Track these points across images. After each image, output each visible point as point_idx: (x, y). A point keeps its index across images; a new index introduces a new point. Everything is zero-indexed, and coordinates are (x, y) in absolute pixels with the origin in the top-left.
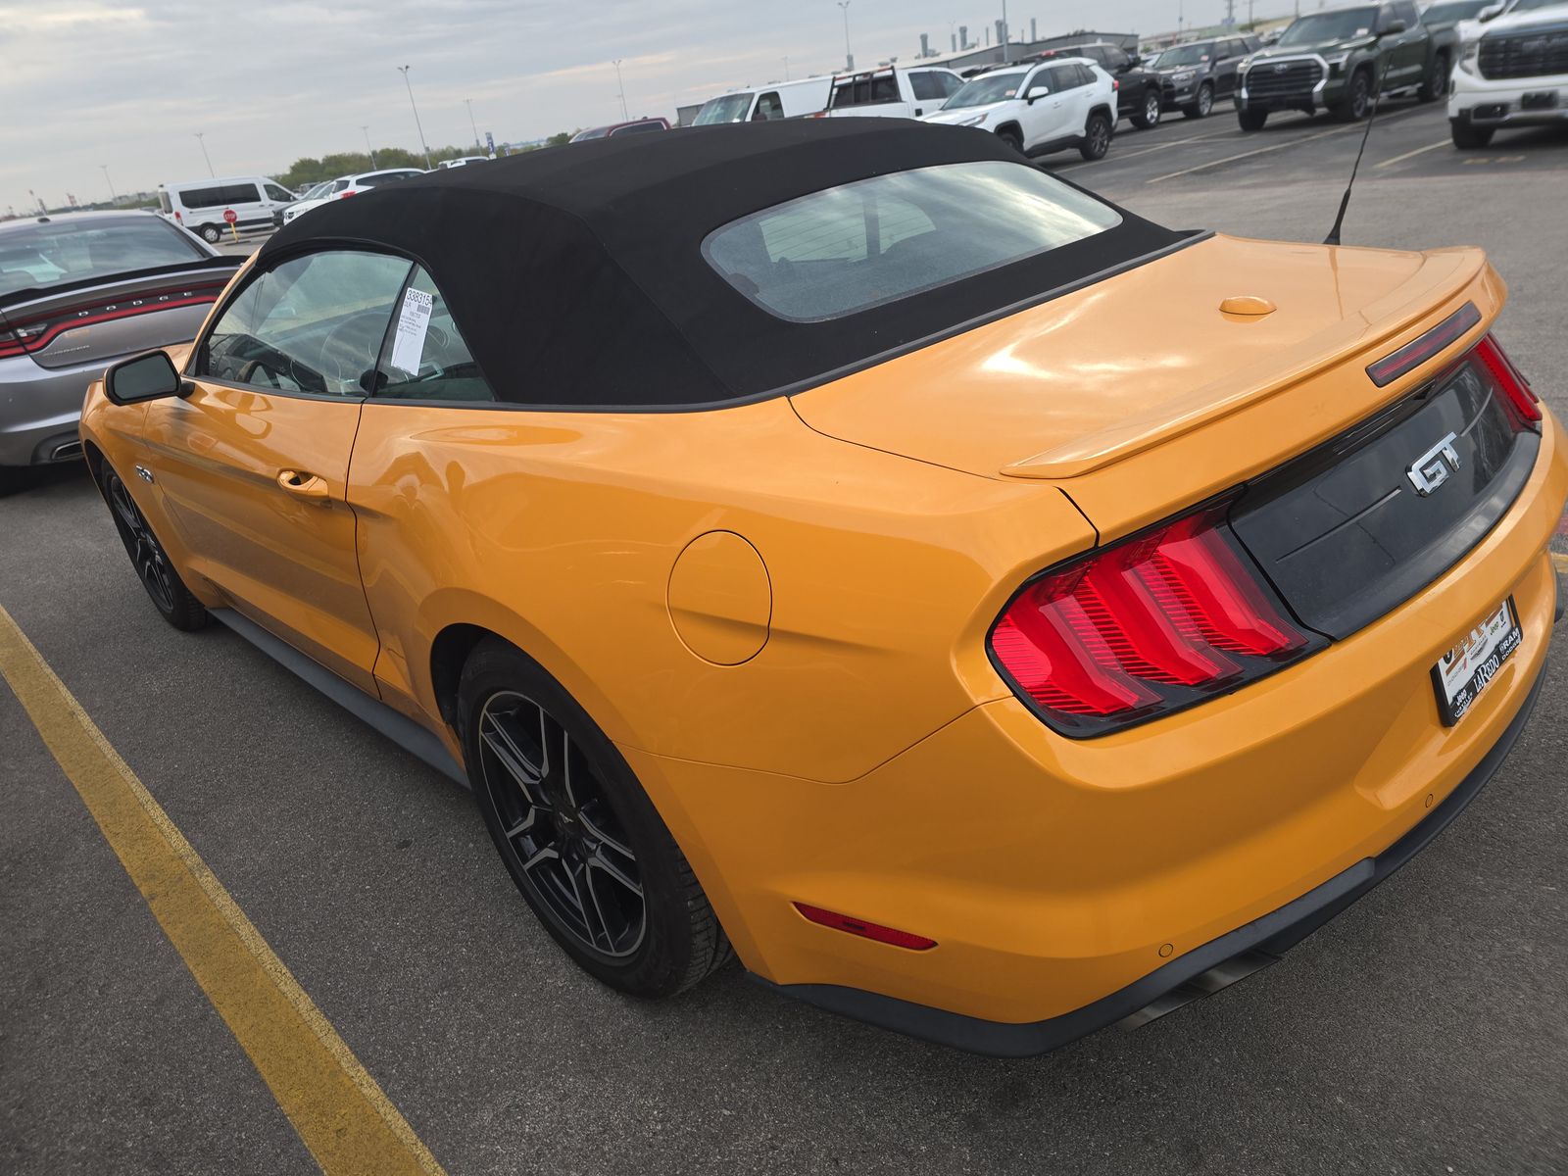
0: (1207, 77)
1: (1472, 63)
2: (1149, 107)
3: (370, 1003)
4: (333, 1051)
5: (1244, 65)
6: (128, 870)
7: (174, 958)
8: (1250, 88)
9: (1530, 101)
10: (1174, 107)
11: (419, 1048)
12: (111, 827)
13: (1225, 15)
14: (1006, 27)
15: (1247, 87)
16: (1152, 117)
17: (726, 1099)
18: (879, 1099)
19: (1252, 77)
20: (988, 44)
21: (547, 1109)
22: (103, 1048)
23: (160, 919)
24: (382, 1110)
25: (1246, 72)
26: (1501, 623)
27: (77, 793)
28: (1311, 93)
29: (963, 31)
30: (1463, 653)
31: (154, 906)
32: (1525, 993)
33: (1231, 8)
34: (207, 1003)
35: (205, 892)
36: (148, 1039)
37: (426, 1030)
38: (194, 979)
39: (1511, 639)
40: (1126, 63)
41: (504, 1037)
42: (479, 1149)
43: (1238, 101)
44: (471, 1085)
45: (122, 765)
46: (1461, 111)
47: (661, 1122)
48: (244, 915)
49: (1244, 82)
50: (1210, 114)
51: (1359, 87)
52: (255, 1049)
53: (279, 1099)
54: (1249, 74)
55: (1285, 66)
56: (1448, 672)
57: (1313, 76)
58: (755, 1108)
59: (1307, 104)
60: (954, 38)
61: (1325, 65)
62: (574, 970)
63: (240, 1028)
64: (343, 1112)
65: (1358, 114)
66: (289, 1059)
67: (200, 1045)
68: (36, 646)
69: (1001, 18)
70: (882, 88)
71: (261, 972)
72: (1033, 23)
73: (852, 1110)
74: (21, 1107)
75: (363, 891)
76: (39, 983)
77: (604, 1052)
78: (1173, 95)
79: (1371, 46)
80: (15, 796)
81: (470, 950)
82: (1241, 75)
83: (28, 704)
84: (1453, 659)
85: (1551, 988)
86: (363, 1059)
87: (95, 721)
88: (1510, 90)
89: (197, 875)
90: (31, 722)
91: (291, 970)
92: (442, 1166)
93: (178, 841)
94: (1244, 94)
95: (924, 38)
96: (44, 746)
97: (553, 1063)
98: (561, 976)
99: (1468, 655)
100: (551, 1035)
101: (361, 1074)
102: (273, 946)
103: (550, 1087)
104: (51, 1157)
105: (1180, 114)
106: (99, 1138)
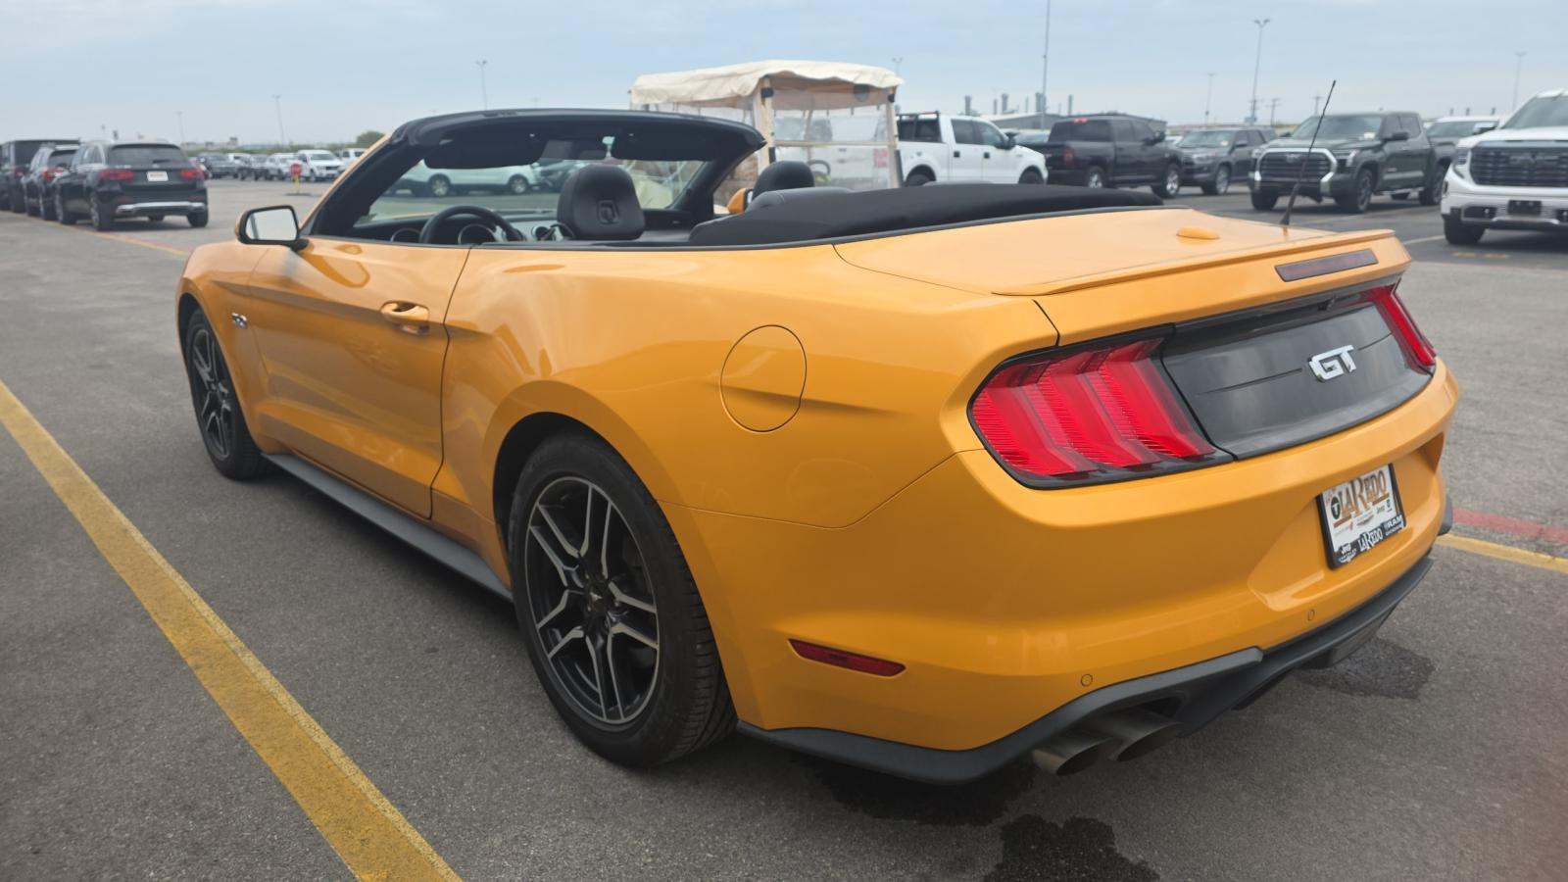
0: (1224, 160)
1: (1465, 168)
2: (1170, 179)
3: (395, 756)
4: (360, 786)
5: (1259, 152)
6: (175, 646)
7: (218, 711)
8: (1263, 172)
9: (1515, 207)
10: (1194, 183)
11: (439, 790)
12: (160, 615)
13: (1249, 114)
14: (1045, 100)
15: (1261, 171)
16: (1172, 188)
17: (710, 847)
18: (844, 857)
19: (1265, 162)
20: (1026, 112)
21: (550, 840)
22: (147, 768)
23: (204, 683)
24: (402, 830)
25: (1260, 158)
26: (1386, 509)
27: (129, 588)
28: (1319, 183)
29: (1005, 98)
30: (1350, 517)
31: (198, 673)
32: (1409, 834)
33: (1254, 109)
34: (246, 744)
35: (247, 667)
36: (190, 765)
37: (445, 778)
38: (234, 727)
39: (1395, 522)
40: (1152, 138)
41: (515, 790)
42: (488, 863)
43: (1251, 183)
44: (484, 820)
45: (171, 571)
46: (1453, 209)
47: (652, 856)
48: (282, 687)
49: (1258, 166)
50: (1226, 194)
51: (1364, 184)
52: (289, 779)
53: (309, 814)
54: (1263, 159)
55: (1296, 156)
56: (1336, 525)
57: (1322, 168)
58: (735, 854)
59: (1316, 194)
60: (995, 103)
61: (1334, 160)
62: (581, 749)
63: (277, 766)
64: (367, 828)
65: (1362, 207)
66: (320, 789)
67: (238, 773)
68: (92, 478)
69: (1041, 92)
70: (925, 130)
71: (296, 726)
72: (1070, 99)
73: (820, 863)
74: (70, 803)
75: (393, 679)
76: (89, 719)
77: (605, 807)
78: (1191, 172)
79: (1377, 149)
80: (69, 585)
81: (487, 727)
82: (1256, 160)
83: (83, 519)
84: (1341, 518)
85: (1433, 833)
86: (387, 793)
87: (147, 538)
88: (1499, 195)
89: (240, 655)
90: (84, 533)
91: (324, 728)
92: (455, 871)
93: (222, 629)
94: (1257, 176)
95: (968, 100)
96: (98, 551)
97: (559, 810)
98: (571, 753)
99: (1354, 520)
100: (558, 791)
101: (385, 804)
102: (308, 710)
103: (554, 826)
104: (97, 839)
105: (1198, 190)
106: (142, 829)
